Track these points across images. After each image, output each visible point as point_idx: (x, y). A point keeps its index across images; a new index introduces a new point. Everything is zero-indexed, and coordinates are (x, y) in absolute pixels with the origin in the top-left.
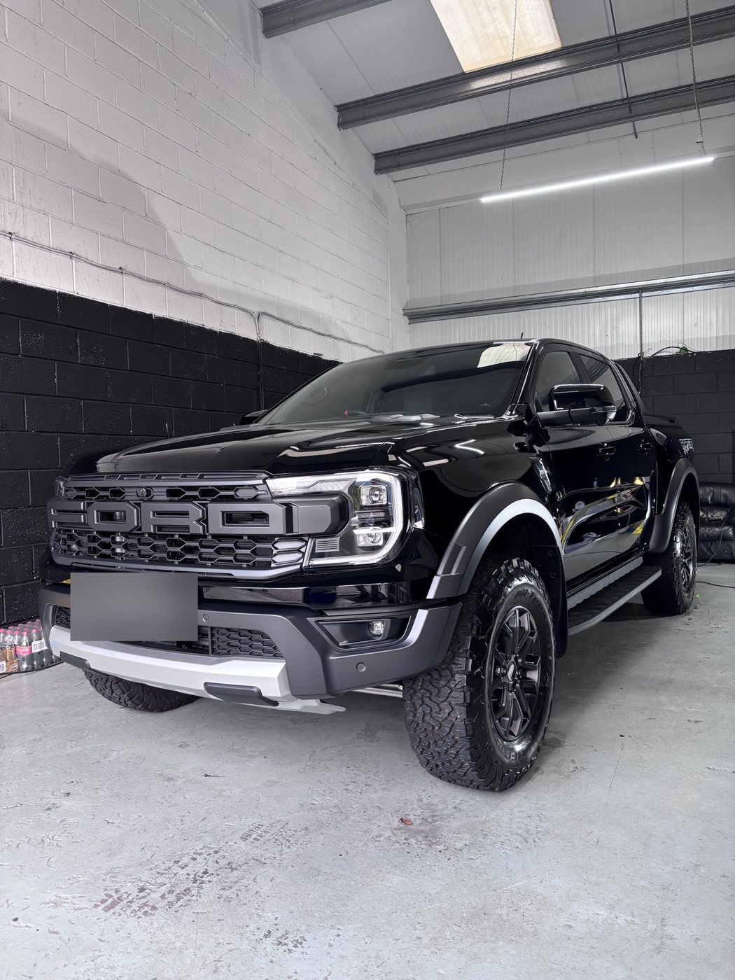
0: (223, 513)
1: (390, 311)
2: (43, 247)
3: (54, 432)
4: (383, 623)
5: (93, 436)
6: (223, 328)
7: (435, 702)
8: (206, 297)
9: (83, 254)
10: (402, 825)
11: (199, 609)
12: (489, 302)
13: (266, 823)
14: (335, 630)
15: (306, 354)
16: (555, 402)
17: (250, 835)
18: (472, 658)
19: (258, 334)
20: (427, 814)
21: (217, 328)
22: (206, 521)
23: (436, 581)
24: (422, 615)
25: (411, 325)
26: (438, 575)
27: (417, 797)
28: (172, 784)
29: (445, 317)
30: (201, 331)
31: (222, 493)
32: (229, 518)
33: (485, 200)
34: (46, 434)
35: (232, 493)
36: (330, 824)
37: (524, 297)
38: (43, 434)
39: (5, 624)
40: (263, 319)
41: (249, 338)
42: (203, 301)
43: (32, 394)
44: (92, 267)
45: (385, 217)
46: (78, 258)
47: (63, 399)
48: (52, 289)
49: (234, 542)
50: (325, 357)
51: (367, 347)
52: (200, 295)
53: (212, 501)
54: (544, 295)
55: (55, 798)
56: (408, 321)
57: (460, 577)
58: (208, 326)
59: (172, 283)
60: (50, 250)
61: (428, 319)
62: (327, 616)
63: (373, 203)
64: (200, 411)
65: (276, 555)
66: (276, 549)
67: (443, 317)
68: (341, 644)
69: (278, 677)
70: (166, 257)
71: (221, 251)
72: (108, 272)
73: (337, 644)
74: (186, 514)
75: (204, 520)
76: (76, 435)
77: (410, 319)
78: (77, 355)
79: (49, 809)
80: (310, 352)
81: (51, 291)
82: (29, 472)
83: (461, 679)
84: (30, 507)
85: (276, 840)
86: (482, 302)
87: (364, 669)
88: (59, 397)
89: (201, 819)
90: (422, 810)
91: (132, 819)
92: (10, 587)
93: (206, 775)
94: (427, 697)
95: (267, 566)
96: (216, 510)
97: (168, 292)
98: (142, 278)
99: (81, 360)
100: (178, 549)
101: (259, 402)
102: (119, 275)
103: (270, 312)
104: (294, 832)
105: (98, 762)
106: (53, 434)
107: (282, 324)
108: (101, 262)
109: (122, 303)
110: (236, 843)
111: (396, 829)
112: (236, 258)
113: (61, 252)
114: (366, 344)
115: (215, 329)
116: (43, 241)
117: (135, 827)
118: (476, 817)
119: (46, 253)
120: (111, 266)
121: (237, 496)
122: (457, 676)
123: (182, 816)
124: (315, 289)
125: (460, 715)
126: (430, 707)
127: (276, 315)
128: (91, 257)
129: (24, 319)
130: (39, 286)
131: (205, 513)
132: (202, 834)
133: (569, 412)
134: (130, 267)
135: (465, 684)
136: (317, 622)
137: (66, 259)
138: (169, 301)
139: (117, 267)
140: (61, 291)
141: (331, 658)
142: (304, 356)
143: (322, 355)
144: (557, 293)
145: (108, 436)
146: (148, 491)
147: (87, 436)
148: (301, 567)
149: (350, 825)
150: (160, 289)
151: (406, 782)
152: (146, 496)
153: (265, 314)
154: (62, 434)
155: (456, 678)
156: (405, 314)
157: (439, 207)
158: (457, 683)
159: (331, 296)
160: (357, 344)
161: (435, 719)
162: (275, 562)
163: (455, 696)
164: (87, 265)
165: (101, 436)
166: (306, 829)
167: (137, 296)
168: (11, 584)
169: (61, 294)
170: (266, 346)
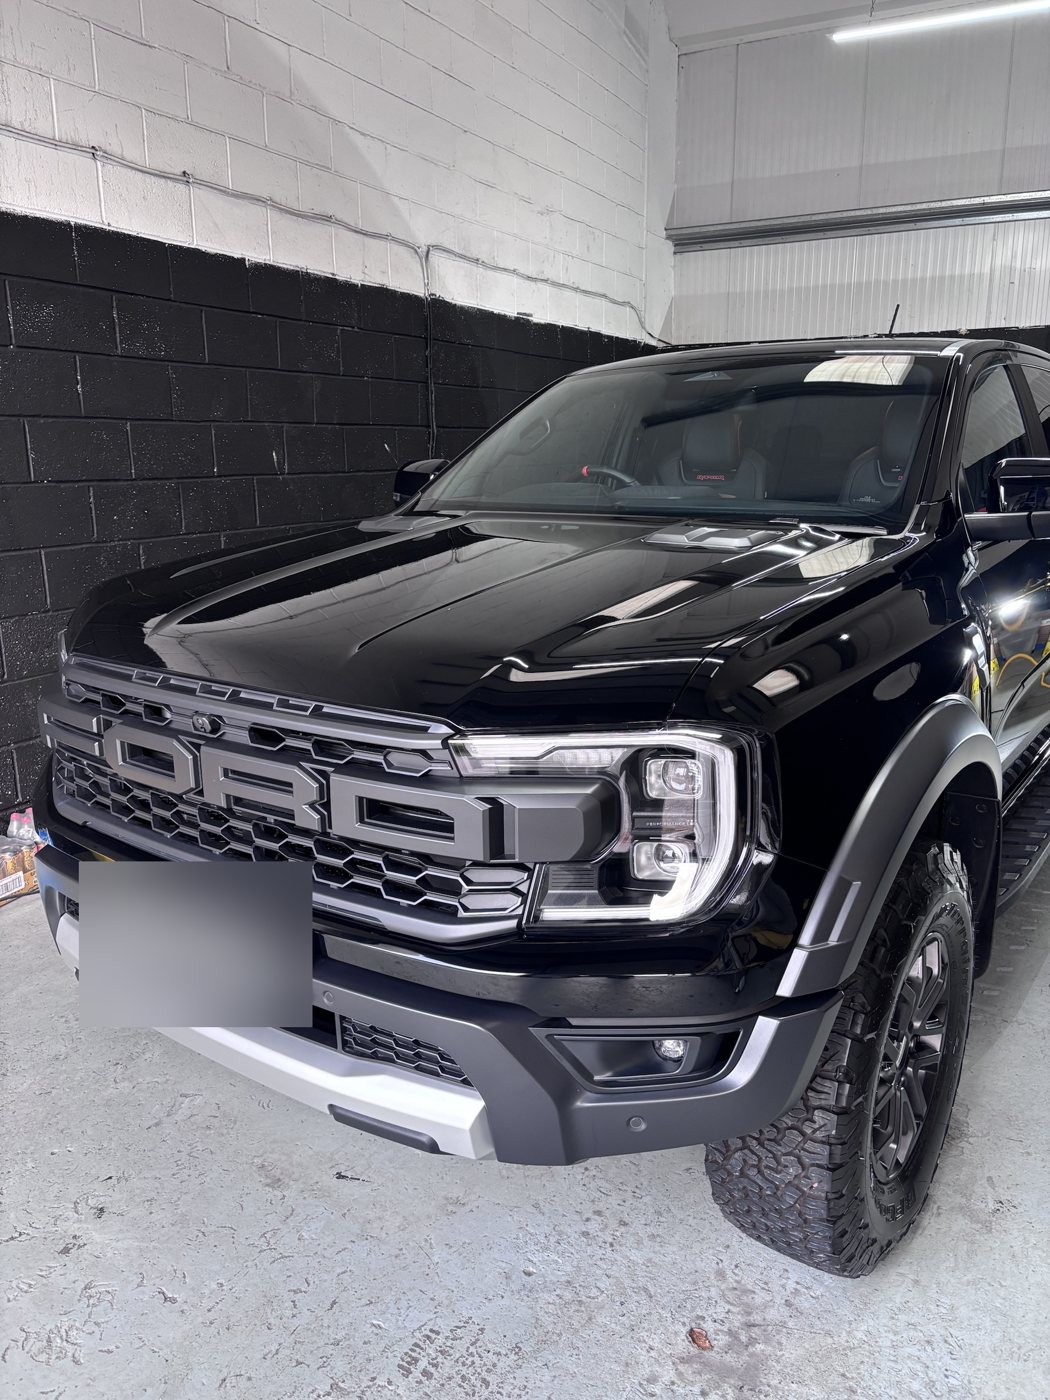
0: (360, 799)
1: (645, 232)
2: (42, 140)
3: (83, 481)
4: (685, 1042)
5: (151, 482)
6: (368, 278)
7: (770, 1152)
8: (339, 223)
9: (115, 149)
10: (694, 1350)
11: (315, 977)
12: (814, 218)
13: (444, 1325)
14: (586, 1053)
15: (505, 316)
16: (1002, 489)
17: (416, 1360)
18: (850, 1082)
19: (426, 285)
20: (737, 1320)
21: (357, 279)
22: (327, 806)
23: (797, 960)
24: (765, 1028)
25: (678, 255)
26: (801, 947)
27: (714, 1265)
28: (280, 1195)
29: (736, 243)
30: (331, 285)
31: (359, 755)
32: (375, 811)
33: (841, 37)
34: (68, 485)
35: (378, 758)
36: (560, 1335)
37: (875, 211)
38: (62, 486)
39: (19, 804)
40: (435, 256)
41: (412, 292)
42: (333, 229)
43: (38, 416)
44: (131, 173)
45: (644, 60)
46: (108, 156)
47: (94, 421)
48: (62, 218)
49: (384, 855)
50: (535, 319)
51: (604, 296)
52: (327, 219)
53: (339, 769)
54: (909, 208)
55: (79, 1221)
56: (673, 249)
57: (844, 949)
58: (342, 276)
59: (277, 199)
60: (55, 144)
61: (705, 246)
62: (572, 1027)
63: (625, 32)
64: (330, 427)
65: (465, 895)
66: (469, 882)
67: (732, 244)
68: (596, 1078)
69: (472, 1129)
70: (266, 148)
71: (363, 134)
72: (162, 181)
73: (588, 1076)
74: (285, 786)
75: (324, 804)
76: (121, 483)
77: (676, 245)
78: (116, 339)
79: (66, 1251)
80: (510, 310)
81: (61, 224)
82: (43, 552)
83: (824, 1123)
84: (49, 611)
85: (463, 1378)
86: (802, 219)
87: (643, 1126)
88: (86, 417)
89: (328, 1306)
90: (727, 1307)
91: (207, 1291)
92: (25, 744)
93: (340, 1176)
94: (754, 1138)
95: (449, 915)
96: (348, 790)
97: (271, 214)
98: (224, 192)
99: (123, 348)
100: (275, 846)
101: (427, 404)
102: (181, 187)
103: (447, 245)
104: (495, 1359)
105: (157, 1125)
106: (81, 484)
107: (466, 265)
108: (148, 162)
109: (189, 240)
110: (390, 1383)
111: (683, 1360)
112: (388, 146)
113: (75, 147)
114: (602, 291)
115: (353, 281)
116: (42, 127)
117: (211, 1316)
118: (829, 1334)
119: (50, 151)
120: (168, 170)
121: (390, 765)
122: (818, 1115)
123: (295, 1292)
124: (522, 199)
125: (818, 1184)
126: (758, 1156)
127: (457, 250)
128: (131, 154)
129: (15, 279)
130: (38, 214)
131: (324, 791)
132: (329, 1350)
133: (1029, 516)
134: (203, 172)
135: (834, 1132)
136: (549, 1037)
137: (85, 161)
138: (273, 233)
139: (179, 171)
140: (79, 222)
141: (579, 1104)
142: (501, 319)
143: (531, 315)
144: (933, 205)
145: (176, 481)
146: (212, 723)
147: (140, 483)
148: (519, 923)
149: (598, 1343)
150: (257, 210)
151: (691, 1221)
152: (211, 732)
153: (437, 247)
154: (95, 483)
155: (816, 1118)
156: (669, 237)
157: (736, 40)
158: (816, 1126)
159: (548, 211)
160: (589, 293)
161: (767, 1179)
162: (466, 909)
163: (812, 1150)
164: (125, 171)
165: (163, 482)
166: (517, 1349)
167: (216, 225)
168: (26, 740)
169: (79, 228)
170: (440, 309)
